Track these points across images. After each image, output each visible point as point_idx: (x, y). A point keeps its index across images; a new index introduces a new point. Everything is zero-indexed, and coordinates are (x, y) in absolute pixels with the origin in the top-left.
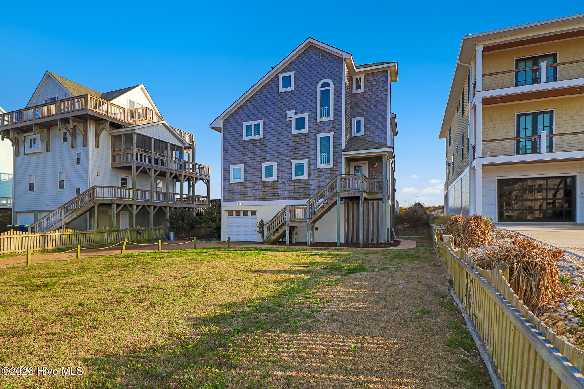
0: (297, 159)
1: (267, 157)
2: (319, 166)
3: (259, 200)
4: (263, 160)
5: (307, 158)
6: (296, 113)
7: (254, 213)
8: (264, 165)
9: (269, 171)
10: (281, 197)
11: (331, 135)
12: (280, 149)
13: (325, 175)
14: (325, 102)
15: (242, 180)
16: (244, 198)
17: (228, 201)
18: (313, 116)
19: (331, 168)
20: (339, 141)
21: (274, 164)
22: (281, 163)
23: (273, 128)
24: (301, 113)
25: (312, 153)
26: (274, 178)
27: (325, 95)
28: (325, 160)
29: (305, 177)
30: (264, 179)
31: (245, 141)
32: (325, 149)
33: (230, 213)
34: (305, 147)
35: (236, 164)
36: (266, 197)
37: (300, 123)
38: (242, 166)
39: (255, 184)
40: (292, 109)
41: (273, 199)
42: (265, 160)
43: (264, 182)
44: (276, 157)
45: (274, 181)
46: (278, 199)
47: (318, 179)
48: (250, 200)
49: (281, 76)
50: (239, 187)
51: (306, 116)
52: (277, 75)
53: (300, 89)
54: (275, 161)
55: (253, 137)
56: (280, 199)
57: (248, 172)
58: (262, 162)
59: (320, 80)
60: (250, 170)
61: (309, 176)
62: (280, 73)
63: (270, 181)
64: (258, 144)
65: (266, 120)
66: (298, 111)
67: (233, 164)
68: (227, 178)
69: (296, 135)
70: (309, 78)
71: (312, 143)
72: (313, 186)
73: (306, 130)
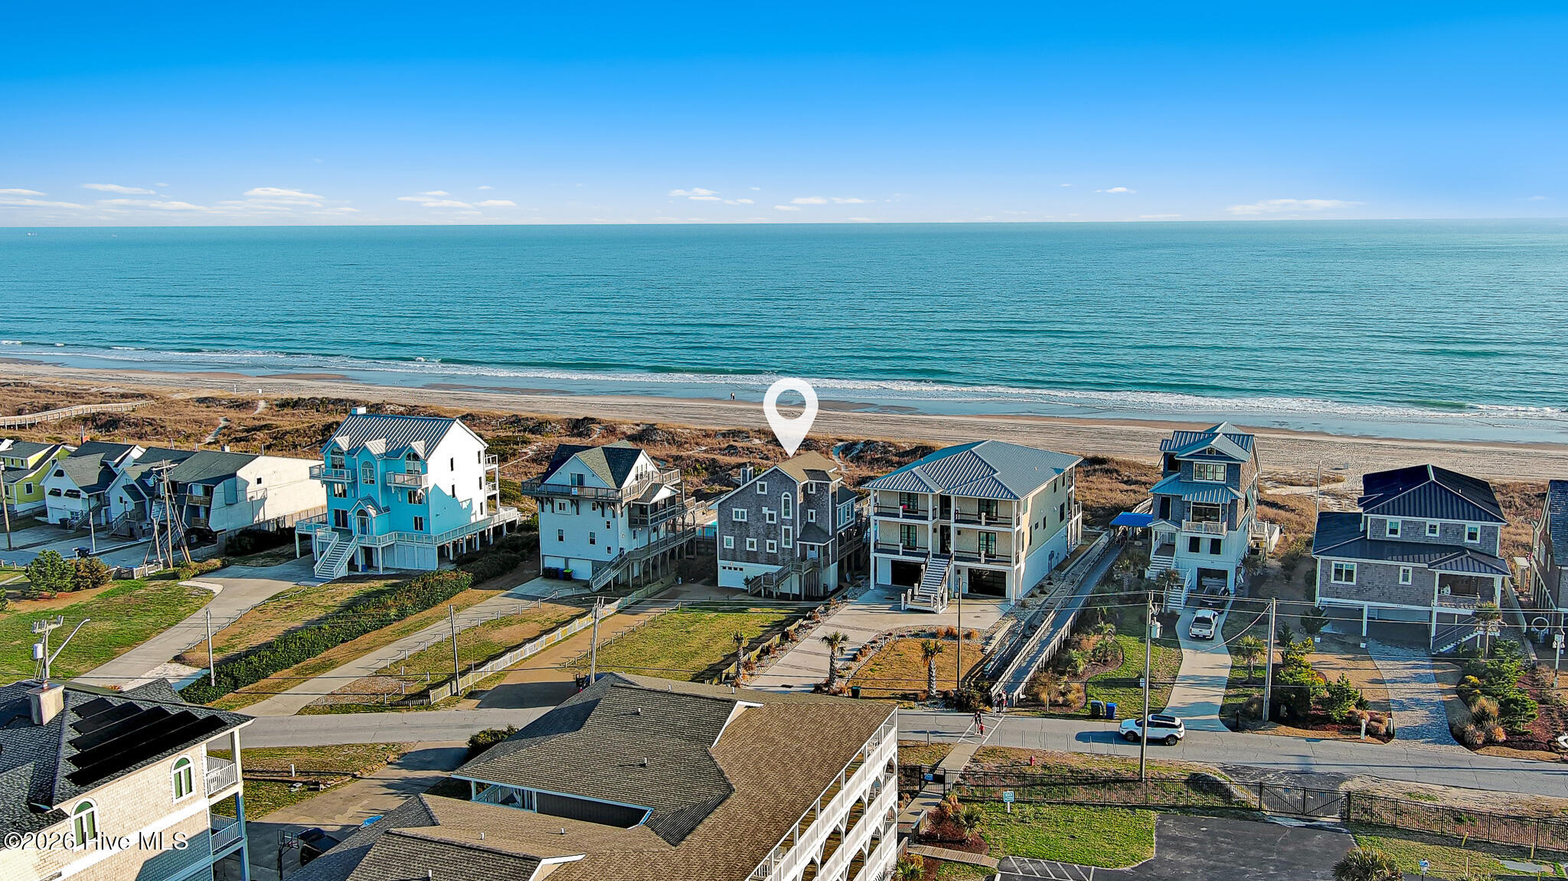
0: (770, 539)
1: (750, 535)
2: (783, 547)
3: (745, 562)
5: (776, 540)
6: (768, 510)
7: (741, 569)
8: (748, 539)
9: (752, 545)
10: (760, 562)
11: (791, 528)
12: (759, 532)
13: (787, 553)
15: (733, 548)
16: (734, 559)
17: (723, 559)
18: (779, 514)
19: (790, 550)
20: (795, 533)
21: (755, 540)
22: (759, 541)
23: (754, 517)
24: (772, 511)
25: (779, 538)
26: (755, 550)
27: (787, 502)
28: (787, 543)
29: (775, 551)
30: (748, 549)
31: (734, 522)
32: (787, 536)
33: (724, 568)
34: (775, 533)
35: (728, 535)
36: (750, 561)
37: (771, 517)
38: (732, 538)
40: (766, 507)
41: (754, 563)
42: (748, 537)
43: (749, 551)
44: (756, 536)
45: (755, 552)
46: (757, 564)
47: (783, 555)
48: (739, 561)
49: (758, 483)
50: (730, 551)
51: (775, 513)
53: (771, 494)
54: (755, 538)
55: (740, 519)
56: (759, 564)
58: (746, 538)
59: (784, 491)
60: (738, 542)
61: (777, 552)
62: (757, 480)
63: (752, 552)
64: (744, 525)
65: (749, 510)
66: (770, 509)
67: (726, 535)
68: (722, 544)
69: (768, 525)
70: (776, 489)
71: (779, 531)
72: (780, 557)
73: (775, 522)
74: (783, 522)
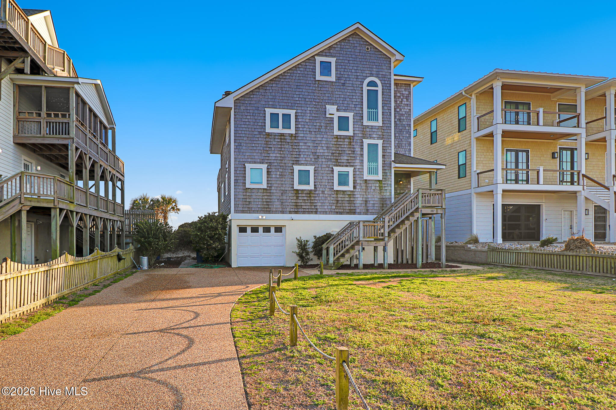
0: (340, 166)
1: (301, 159)
2: (366, 177)
3: (290, 212)
4: (295, 162)
5: (352, 166)
6: (338, 110)
7: (279, 229)
8: (297, 168)
9: (304, 177)
10: (319, 210)
11: (380, 142)
12: (318, 151)
13: (373, 188)
14: (373, 104)
15: (264, 186)
16: (267, 210)
17: (243, 212)
18: (359, 117)
19: (379, 181)
20: (388, 151)
21: (311, 169)
22: (320, 169)
23: (309, 124)
24: (345, 111)
25: (358, 161)
26: (311, 187)
27: (373, 95)
28: (373, 171)
29: (350, 188)
30: (297, 186)
31: (269, 134)
32: (373, 158)
33: (243, 230)
34: (350, 152)
35: (255, 163)
36: (300, 210)
37: (343, 123)
38: (264, 167)
39: (284, 192)
40: (333, 104)
41: (309, 213)
42: (297, 163)
43: (297, 190)
44: (313, 160)
45: (311, 191)
46: (316, 213)
47: (366, 192)
48: (276, 212)
49: (318, 59)
50: (259, 194)
51: (350, 115)
52: (313, 56)
53: (342, 81)
54: (311, 165)
55: (280, 130)
56: (318, 213)
57: (274, 176)
58: (293, 164)
59: (367, 77)
60: (275, 174)
61: (354, 187)
62: (317, 55)
63: (305, 190)
64: (288, 141)
65: (299, 111)
66: (341, 108)
67: (250, 163)
68: (242, 181)
69: (337, 137)
70: (353, 71)
71: (358, 149)
72: (359, 200)
73: (350, 133)
74: (366, 132)
